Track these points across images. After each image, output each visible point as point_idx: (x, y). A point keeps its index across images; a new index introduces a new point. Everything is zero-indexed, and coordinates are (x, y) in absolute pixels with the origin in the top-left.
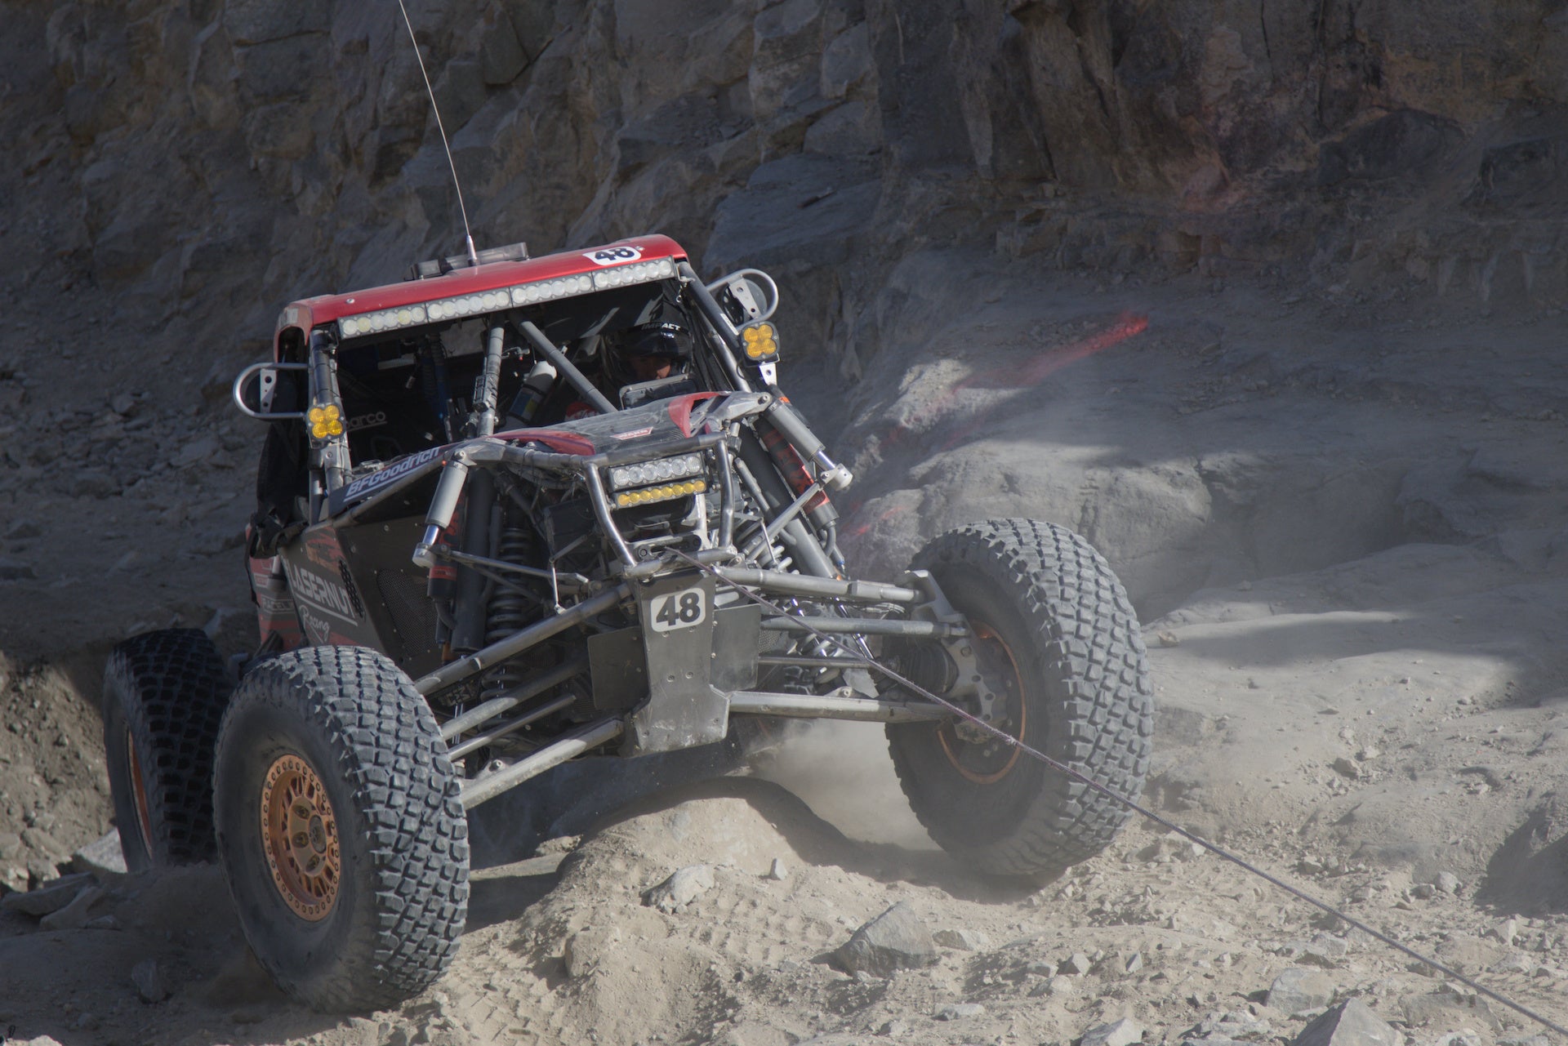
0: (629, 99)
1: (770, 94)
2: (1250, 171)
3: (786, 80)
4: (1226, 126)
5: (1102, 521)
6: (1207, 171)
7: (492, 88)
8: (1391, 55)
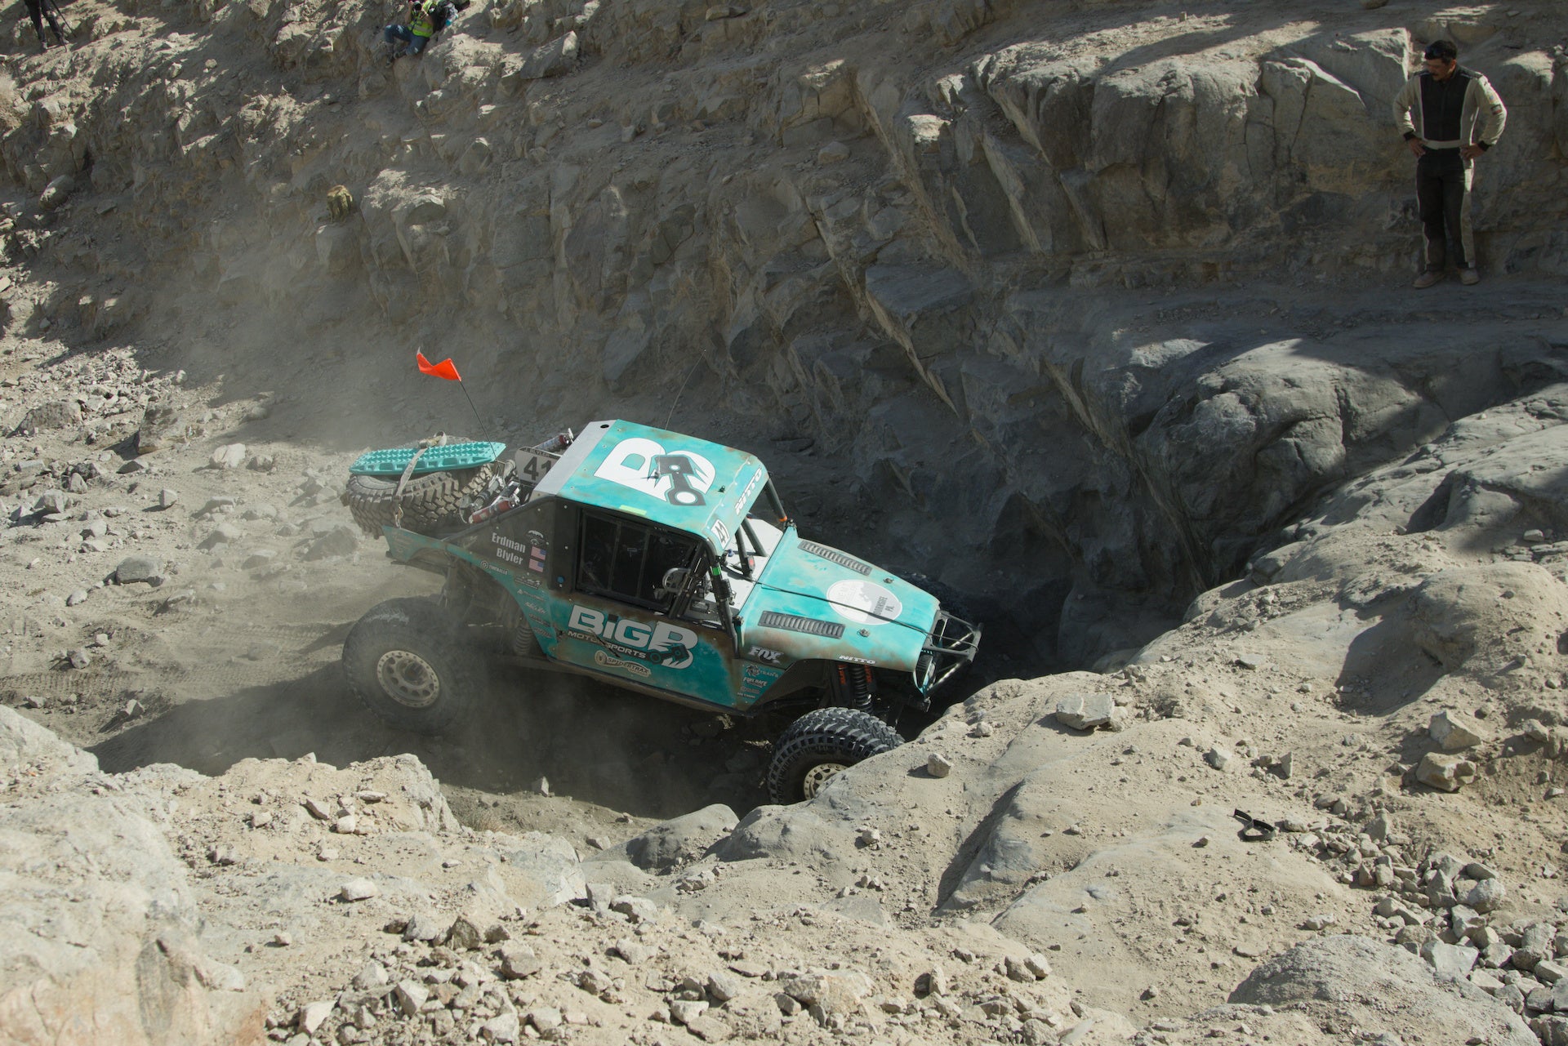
0: (748, 258)
1: (840, 244)
2: (1244, 229)
3: (847, 236)
4: (1231, 210)
5: (1350, 395)
6: (1219, 231)
7: (657, 265)
8: (1311, 167)
